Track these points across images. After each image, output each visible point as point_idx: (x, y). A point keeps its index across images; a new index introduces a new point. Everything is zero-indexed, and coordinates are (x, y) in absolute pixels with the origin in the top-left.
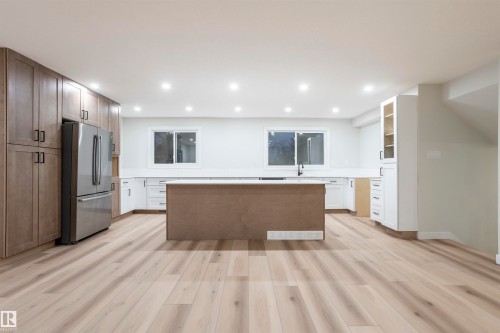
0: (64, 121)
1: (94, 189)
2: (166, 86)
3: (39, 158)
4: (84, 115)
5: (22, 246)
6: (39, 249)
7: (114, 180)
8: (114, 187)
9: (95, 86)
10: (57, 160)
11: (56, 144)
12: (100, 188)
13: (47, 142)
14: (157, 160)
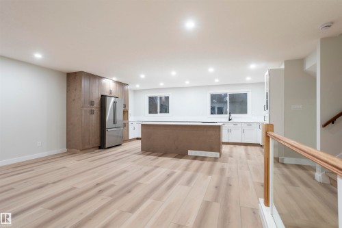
0: (102, 96)
1: (114, 126)
2: (143, 76)
3: (92, 112)
4: (111, 92)
5: (87, 147)
6: (92, 150)
7: (125, 122)
8: (126, 125)
9: (115, 79)
10: (99, 113)
11: (99, 106)
12: (117, 125)
13: (95, 106)
14: (150, 112)
